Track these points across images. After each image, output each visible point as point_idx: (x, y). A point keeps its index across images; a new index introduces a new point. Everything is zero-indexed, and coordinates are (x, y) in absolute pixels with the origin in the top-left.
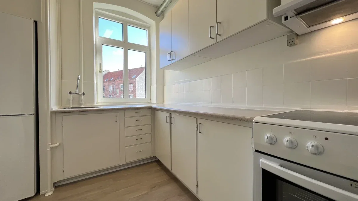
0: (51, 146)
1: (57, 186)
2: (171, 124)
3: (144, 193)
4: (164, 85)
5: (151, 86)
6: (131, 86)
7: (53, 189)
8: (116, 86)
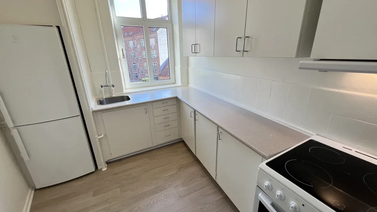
0: (98, 137)
1: (108, 163)
2: (195, 120)
3: (174, 173)
4: (188, 65)
5: (175, 67)
6: (152, 41)
7: (106, 165)
8: (136, 41)
